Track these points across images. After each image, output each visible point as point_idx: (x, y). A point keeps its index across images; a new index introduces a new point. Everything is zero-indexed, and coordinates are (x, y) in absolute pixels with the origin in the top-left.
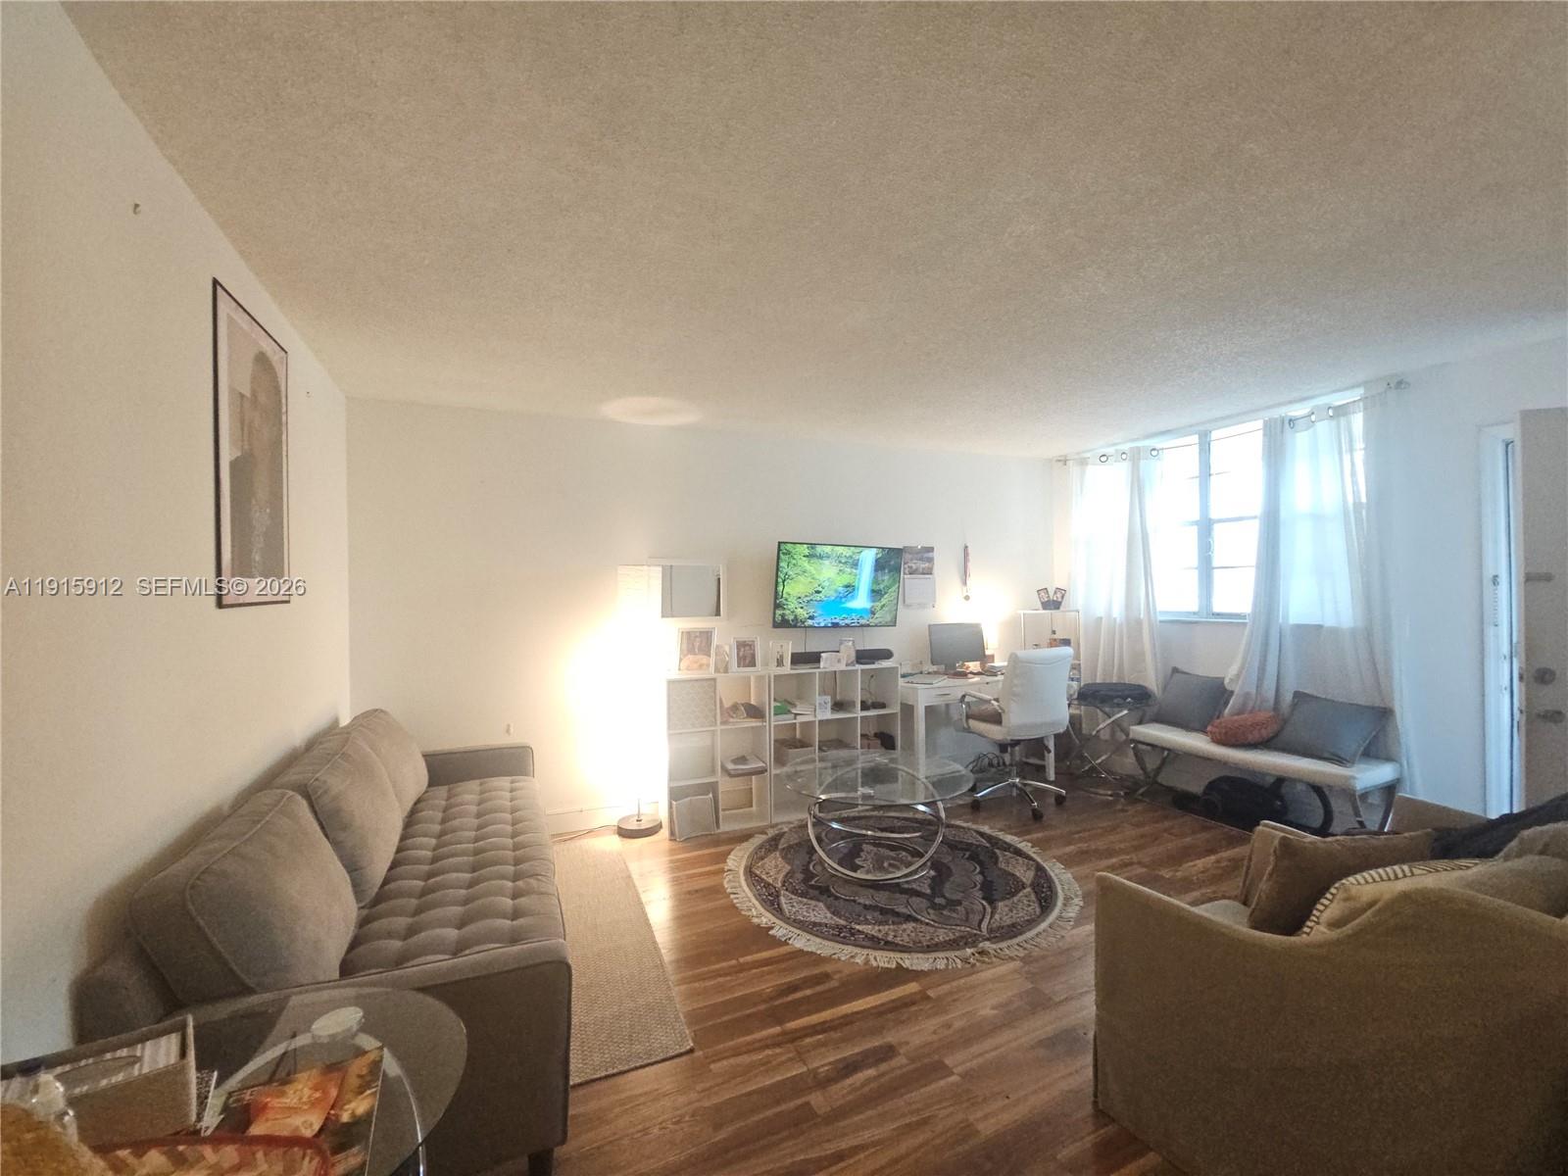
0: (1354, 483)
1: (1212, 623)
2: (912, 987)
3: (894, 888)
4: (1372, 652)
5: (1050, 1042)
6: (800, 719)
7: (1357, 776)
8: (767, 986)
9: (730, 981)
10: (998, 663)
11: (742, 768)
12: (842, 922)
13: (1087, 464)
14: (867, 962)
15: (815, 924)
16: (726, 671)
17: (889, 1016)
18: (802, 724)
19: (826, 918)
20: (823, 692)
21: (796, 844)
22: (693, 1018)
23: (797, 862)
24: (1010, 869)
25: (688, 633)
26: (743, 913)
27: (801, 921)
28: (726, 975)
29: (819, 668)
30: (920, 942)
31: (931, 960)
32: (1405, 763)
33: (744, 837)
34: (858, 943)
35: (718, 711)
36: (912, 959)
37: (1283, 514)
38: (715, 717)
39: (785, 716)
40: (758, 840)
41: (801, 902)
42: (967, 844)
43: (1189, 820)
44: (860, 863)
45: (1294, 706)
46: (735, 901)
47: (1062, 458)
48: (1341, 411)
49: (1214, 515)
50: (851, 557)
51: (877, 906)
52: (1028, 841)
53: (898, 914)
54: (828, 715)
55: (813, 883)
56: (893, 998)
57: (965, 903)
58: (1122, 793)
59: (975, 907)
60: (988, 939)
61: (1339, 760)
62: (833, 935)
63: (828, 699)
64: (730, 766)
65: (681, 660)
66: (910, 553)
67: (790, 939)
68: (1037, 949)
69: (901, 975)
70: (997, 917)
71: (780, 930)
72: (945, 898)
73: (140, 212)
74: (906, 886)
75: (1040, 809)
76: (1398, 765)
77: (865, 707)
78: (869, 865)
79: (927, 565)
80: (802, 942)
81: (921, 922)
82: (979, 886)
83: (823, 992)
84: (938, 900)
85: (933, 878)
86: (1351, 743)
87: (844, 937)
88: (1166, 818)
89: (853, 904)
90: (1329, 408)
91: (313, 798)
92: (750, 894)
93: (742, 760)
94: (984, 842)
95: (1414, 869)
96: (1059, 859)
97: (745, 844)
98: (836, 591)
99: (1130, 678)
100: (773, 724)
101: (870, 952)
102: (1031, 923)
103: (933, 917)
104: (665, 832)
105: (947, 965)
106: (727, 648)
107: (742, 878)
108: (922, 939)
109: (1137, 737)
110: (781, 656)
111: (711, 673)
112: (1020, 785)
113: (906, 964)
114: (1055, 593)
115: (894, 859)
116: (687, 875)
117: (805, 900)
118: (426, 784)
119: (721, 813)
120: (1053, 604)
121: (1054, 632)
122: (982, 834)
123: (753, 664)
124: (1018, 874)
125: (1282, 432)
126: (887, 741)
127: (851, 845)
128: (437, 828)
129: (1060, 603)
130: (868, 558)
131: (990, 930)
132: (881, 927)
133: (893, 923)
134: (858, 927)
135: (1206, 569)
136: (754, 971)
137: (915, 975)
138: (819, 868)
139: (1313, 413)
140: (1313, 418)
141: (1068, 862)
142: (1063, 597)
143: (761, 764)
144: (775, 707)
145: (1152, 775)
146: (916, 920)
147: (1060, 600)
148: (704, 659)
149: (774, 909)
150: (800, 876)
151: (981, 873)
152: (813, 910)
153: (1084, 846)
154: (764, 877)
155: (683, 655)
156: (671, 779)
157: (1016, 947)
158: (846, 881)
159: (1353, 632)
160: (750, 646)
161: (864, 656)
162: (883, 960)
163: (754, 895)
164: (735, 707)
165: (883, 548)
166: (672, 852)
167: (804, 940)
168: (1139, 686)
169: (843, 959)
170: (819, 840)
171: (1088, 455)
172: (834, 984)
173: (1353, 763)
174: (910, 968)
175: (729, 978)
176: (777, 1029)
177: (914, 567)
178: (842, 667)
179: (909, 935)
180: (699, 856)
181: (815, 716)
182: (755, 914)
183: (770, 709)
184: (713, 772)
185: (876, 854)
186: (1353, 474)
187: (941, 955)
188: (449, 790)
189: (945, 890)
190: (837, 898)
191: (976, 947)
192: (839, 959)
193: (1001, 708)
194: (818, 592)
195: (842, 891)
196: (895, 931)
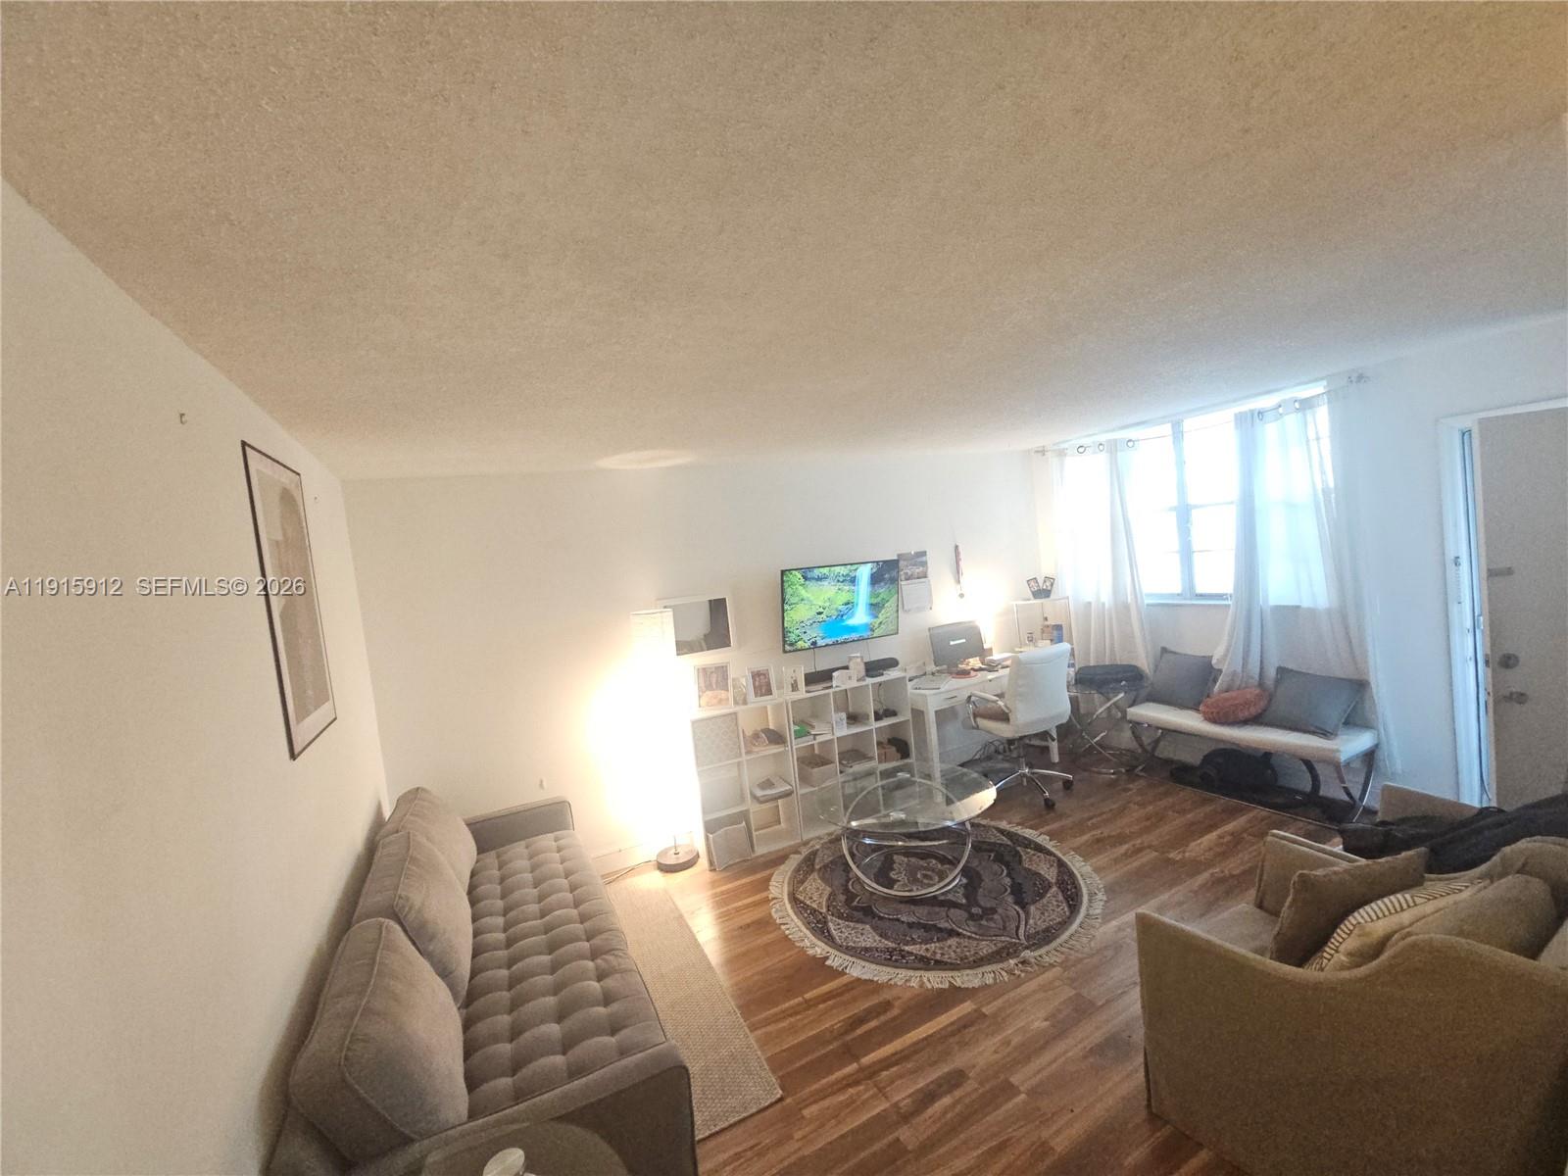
0: (1323, 473)
1: (1196, 604)
2: (966, 1007)
3: (933, 901)
4: (1347, 628)
5: (1098, 1050)
6: (820, 739)
7: (1341, 749)
8: (835, 1020)
9: (802, 1020)
10: (996, 656)
11: (770, 794)
12: (891, 945)
13: (1065, 455)
14: (922, 985)
15: (866, 950)
16: (745, 702)
17: (951, 1040)
18: (820, 743)
19: (875, 941)
20: (837, 710)
21: (831, 862)
22: (776, 1063)
23: (836, 883)
24: (1033, 868)
25: (704, 669)
26: (798, 944)
27: (854, 948)
28: (796, 1013)
29: (831, 687)
30: (967, 958)
31: (980, 976)
32: (1382, 731)
33: (779, 859)
34: (909, 965)
35: (742, 743)
36: (962, 975)
37: (1258, 503)
38: (739, 748)
39: (804, 739)
40: (794, 861)
41: (848, 926)
42: (990, 844)
43: (1187, 793)
44: (895, 877)
45: (1278, 682)
46: (787, 932)
47: (1040, 449)
48: (1306, 405)
49: (1191, 501)
50: (848, 575)
51: (919, 923)
52: (1044, 834)
53: (941, 930)
54: (844, 730)
55: (855, 903)
56: (952, 1020)
57: (1000, 910)
58: (1123, 770)
59: (1009, 913)
60: (1027, 948)
61: (1325, 734)
62: (885, 959)
63: (844, 715)
64: (759, 793)
65: (700, 697)
66: (904, 560)
67: (846, 968)
68: (1072, 952)
69: (954, 995)
70: (1031, 921)
71: (836, 960)
72: (980, 906)
73: (186, 421)
74: (942, 898)
75: (1051, 798)
76: (1376, 732)
77: (878, 717)
78: (903, 878)
79: (921, 569)
80: (860, 970)
81: (964, 936)
82: (1009, 890)
83: (887, 1022)
84: (975, 910)
85: (966, 886)
86: (1333, 714)
87: (896, 961)
88: (1166, 794)
89: (897, 923)
90: (1296, 401)
91: (402, 917)
92: (800, 924)
93: (768, 784)
94: (1006, 840)
95: (1415, 898)
96: (1077, 850)
97: (782, 867)
98: (837, 610)
99: (1122, 659)
100: (794, 747)
101: (922, 973)
102: (1065, 924)
103: (973, 929)
104: (703, 862)
105: (995, 979)
106: (743, 681)
107: (788, 906)
108: (968, 954)
109: (1134, 718)
110: (795, 681)
111: (730, 708)
112: (1029, 775)
113: (958, 983)
114: (1045, 582)
115: (925, 868)
116: (736, 908)
117: (852, 924)
118: (476, 853)
119: (754, 834)
120: (1042, 593)
121: (1046, 619)
122: (1002, 832)
123: (769, 692)
124: (1043, 873)
125: (1252, 425)
126: (903, 750)
127: (882, 858)
128: (500, 904)
129: (1050, 591)
130: (864, 573)
131: (1028, 937)
132: (928, 946)
133: (938, 940)
134: (906, 948)
135: (1187, 554)
136: (821, 1006)
137: (969, 993)
138: (858, 887)
139: (1280, 406)
140: (1281, 410)
141: (1085, 852)
142: (1052, 585)
143: (788, 787)
144: (795, 731)
145: (1149, 748)
146: (958, 934)
147: (1049, 588)
148: (723, 694)
149: (825, 937)
150: (842, 898)
151: (1009, 875)
152: (862, 934)
153: (1097, 832)
154: (808, 902)
155: (701, 692)
156: (704, 812)
157: (1053, 952)
158: (885, 898)
159: (1329, 611)
160: (764, 675)
161: (873, 668)
162: (935, 980)
163: (804, 924)
164: (756, 736)
165: (877, 562)
166: (713, 884)
167: (860, 968)
168: (1131, 666)
169: (899, 983)
170: (853, 855)
171: (1066, 445)
172: (895, 1012)
173: (1336, 735)
174: (963, 986)
175: (798, 1017)
176: (855, 1066)
177: (910, 573)
178: (854, 684)
179: (954, 951)
180: (743, 885)
181: (833, 734)
182: (808, 944)
183: (790, 735)
184: (742, 798)
185: (907, 864)
186: (1321, 465)
187: (989, 968)
188: (498, 857)
189: (979, 898)
190: (881, 918)
191: (1018, 957)
192: (896, 984)
193: (1008, 708)
194: (820, 613)
195: (884, 910)
196: (942, 948)
